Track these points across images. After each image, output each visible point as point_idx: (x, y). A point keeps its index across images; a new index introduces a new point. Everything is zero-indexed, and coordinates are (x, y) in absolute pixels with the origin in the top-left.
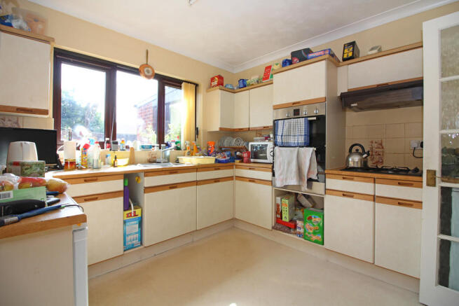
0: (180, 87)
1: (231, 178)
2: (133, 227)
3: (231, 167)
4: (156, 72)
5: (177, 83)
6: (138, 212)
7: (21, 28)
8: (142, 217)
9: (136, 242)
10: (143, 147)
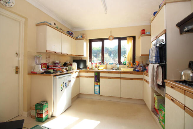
0: (126, 39)
1: (142, 79)
2: (97, 88)
3: (142, 74)
4: (114, 37)
5: (125, 38)
6: (99, 83)
7: (80, 38)
8: (100, 86)
9: (98, 93)
10: (110, 64)
